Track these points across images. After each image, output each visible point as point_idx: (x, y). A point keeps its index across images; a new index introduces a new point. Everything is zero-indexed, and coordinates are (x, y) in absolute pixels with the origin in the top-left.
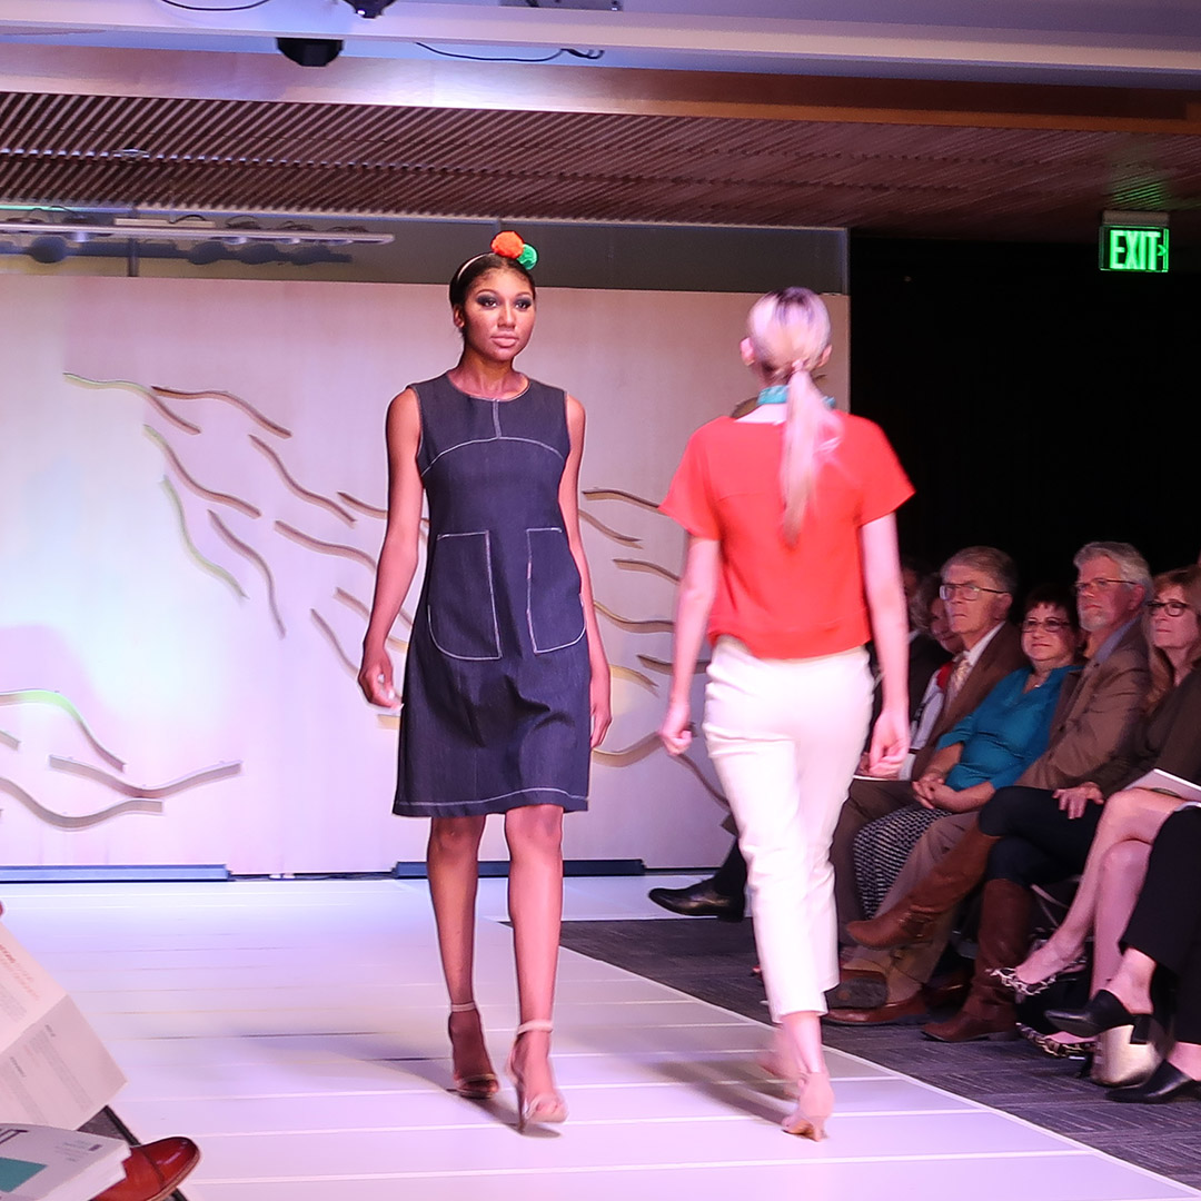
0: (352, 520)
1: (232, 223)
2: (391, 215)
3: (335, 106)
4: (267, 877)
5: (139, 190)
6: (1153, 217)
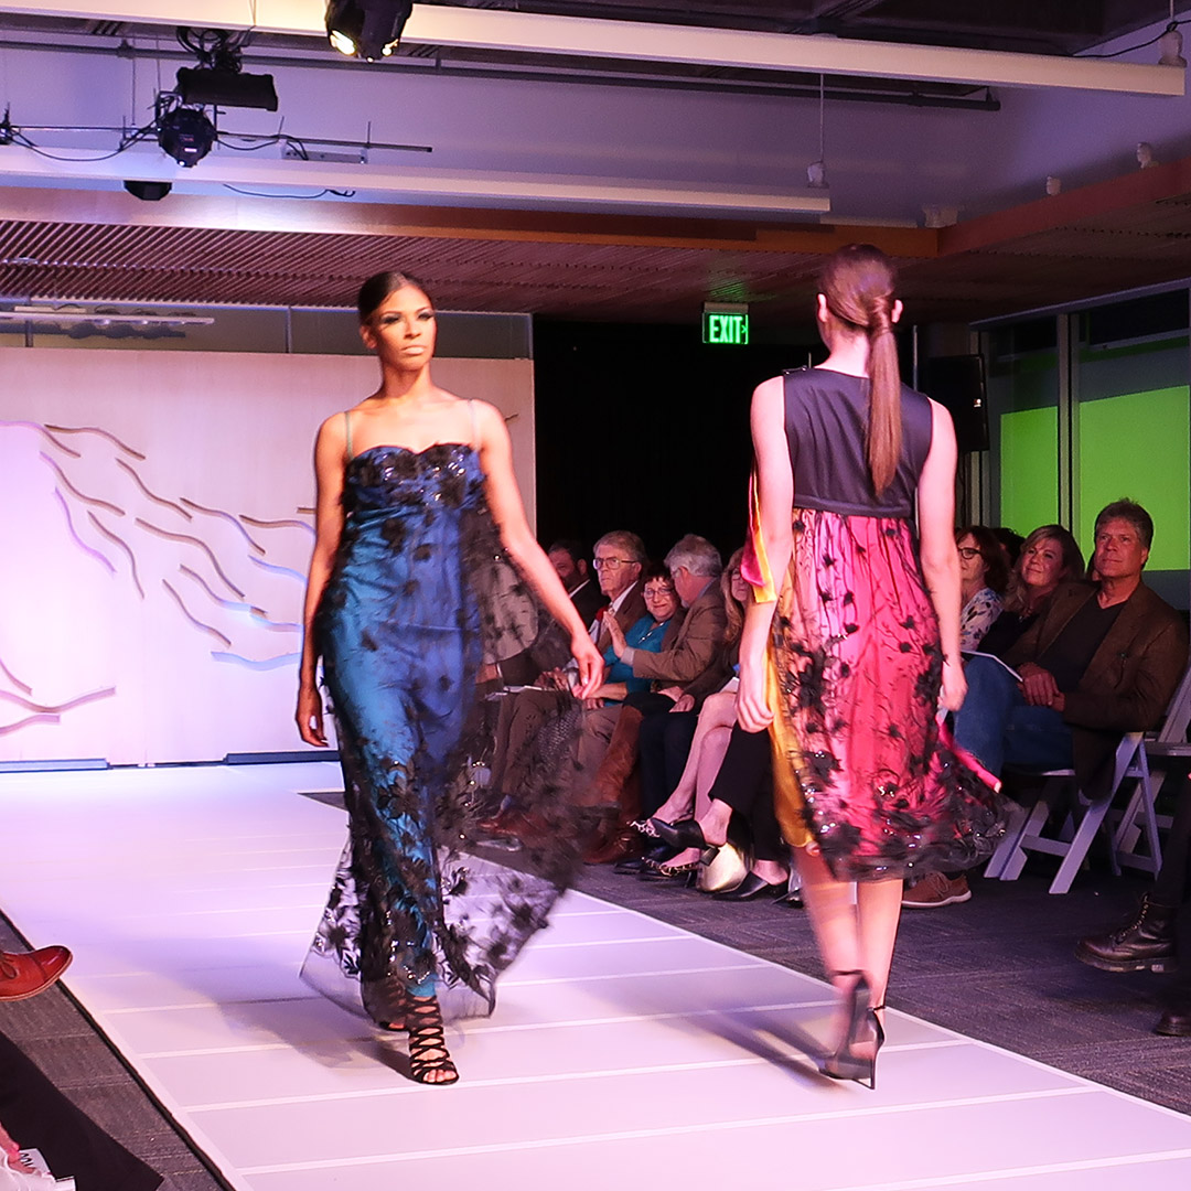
0: (190, 517)
1: (99, 309)
2: (213, 304)
3: (168, 229)
4: (136, 766)
5: (32, 286)
6: (737, 306)
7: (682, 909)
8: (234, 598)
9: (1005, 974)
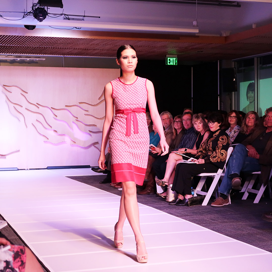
0: (39, 108)
1: (17, 56)
2: (45, 55)
3: (34, 37)
4: (25, 169)
6: (175, 56)
7: (162, 206)
8: (49, 127)
9: (244, 224)
